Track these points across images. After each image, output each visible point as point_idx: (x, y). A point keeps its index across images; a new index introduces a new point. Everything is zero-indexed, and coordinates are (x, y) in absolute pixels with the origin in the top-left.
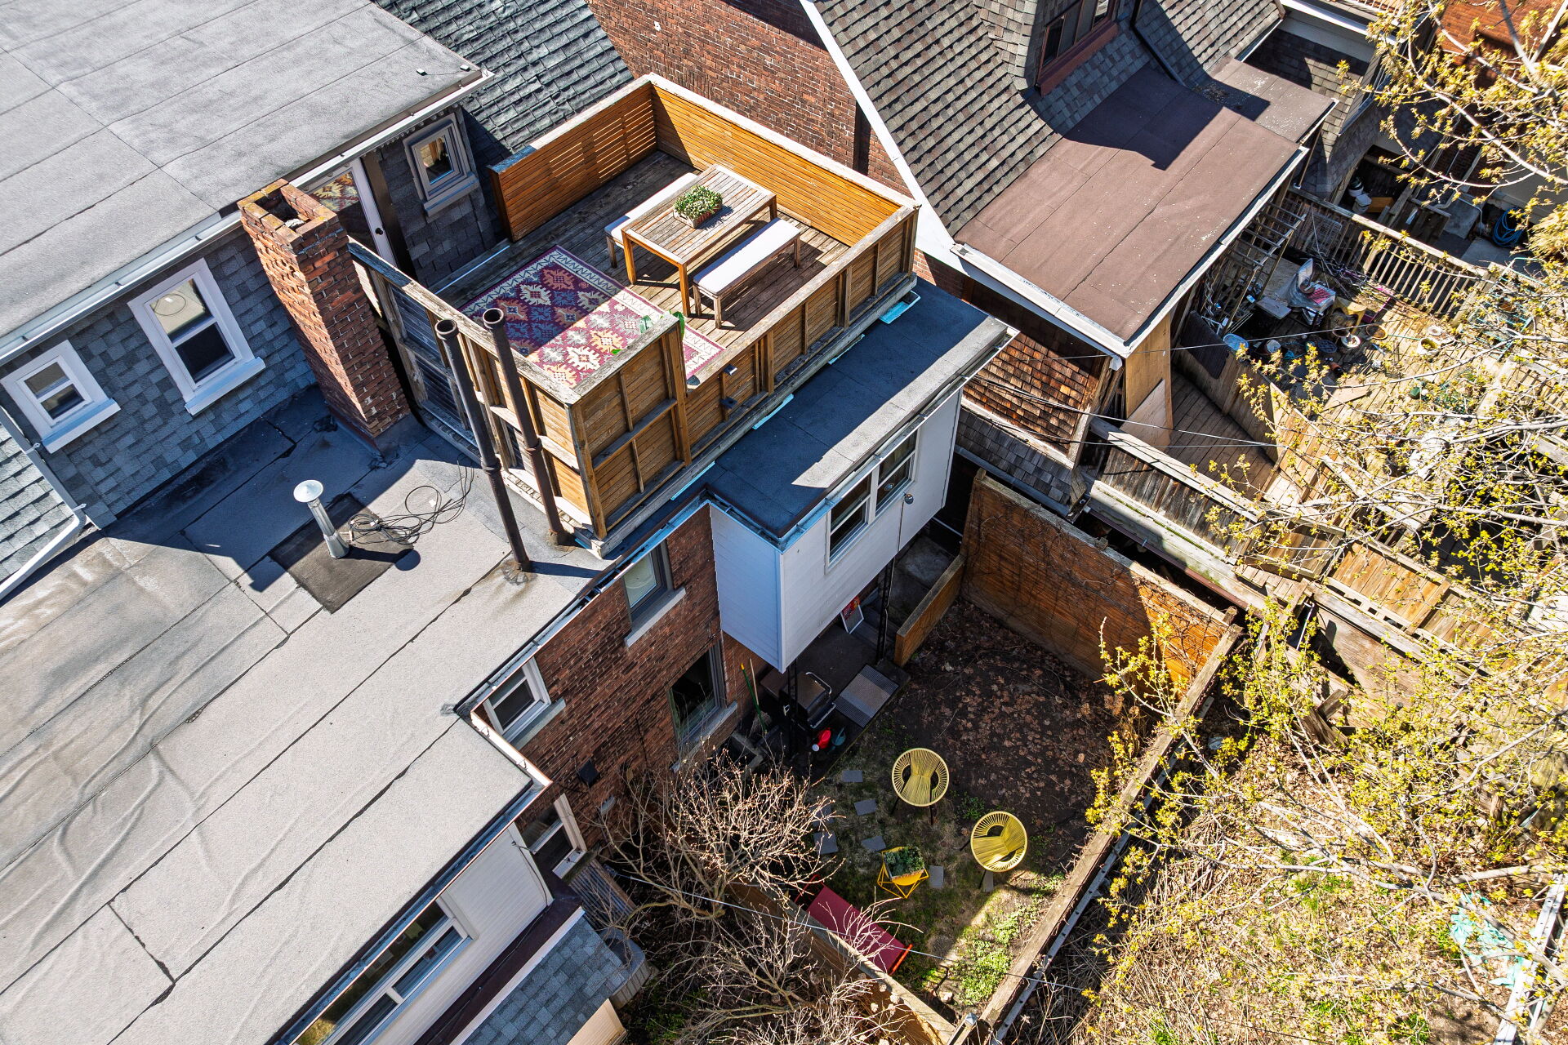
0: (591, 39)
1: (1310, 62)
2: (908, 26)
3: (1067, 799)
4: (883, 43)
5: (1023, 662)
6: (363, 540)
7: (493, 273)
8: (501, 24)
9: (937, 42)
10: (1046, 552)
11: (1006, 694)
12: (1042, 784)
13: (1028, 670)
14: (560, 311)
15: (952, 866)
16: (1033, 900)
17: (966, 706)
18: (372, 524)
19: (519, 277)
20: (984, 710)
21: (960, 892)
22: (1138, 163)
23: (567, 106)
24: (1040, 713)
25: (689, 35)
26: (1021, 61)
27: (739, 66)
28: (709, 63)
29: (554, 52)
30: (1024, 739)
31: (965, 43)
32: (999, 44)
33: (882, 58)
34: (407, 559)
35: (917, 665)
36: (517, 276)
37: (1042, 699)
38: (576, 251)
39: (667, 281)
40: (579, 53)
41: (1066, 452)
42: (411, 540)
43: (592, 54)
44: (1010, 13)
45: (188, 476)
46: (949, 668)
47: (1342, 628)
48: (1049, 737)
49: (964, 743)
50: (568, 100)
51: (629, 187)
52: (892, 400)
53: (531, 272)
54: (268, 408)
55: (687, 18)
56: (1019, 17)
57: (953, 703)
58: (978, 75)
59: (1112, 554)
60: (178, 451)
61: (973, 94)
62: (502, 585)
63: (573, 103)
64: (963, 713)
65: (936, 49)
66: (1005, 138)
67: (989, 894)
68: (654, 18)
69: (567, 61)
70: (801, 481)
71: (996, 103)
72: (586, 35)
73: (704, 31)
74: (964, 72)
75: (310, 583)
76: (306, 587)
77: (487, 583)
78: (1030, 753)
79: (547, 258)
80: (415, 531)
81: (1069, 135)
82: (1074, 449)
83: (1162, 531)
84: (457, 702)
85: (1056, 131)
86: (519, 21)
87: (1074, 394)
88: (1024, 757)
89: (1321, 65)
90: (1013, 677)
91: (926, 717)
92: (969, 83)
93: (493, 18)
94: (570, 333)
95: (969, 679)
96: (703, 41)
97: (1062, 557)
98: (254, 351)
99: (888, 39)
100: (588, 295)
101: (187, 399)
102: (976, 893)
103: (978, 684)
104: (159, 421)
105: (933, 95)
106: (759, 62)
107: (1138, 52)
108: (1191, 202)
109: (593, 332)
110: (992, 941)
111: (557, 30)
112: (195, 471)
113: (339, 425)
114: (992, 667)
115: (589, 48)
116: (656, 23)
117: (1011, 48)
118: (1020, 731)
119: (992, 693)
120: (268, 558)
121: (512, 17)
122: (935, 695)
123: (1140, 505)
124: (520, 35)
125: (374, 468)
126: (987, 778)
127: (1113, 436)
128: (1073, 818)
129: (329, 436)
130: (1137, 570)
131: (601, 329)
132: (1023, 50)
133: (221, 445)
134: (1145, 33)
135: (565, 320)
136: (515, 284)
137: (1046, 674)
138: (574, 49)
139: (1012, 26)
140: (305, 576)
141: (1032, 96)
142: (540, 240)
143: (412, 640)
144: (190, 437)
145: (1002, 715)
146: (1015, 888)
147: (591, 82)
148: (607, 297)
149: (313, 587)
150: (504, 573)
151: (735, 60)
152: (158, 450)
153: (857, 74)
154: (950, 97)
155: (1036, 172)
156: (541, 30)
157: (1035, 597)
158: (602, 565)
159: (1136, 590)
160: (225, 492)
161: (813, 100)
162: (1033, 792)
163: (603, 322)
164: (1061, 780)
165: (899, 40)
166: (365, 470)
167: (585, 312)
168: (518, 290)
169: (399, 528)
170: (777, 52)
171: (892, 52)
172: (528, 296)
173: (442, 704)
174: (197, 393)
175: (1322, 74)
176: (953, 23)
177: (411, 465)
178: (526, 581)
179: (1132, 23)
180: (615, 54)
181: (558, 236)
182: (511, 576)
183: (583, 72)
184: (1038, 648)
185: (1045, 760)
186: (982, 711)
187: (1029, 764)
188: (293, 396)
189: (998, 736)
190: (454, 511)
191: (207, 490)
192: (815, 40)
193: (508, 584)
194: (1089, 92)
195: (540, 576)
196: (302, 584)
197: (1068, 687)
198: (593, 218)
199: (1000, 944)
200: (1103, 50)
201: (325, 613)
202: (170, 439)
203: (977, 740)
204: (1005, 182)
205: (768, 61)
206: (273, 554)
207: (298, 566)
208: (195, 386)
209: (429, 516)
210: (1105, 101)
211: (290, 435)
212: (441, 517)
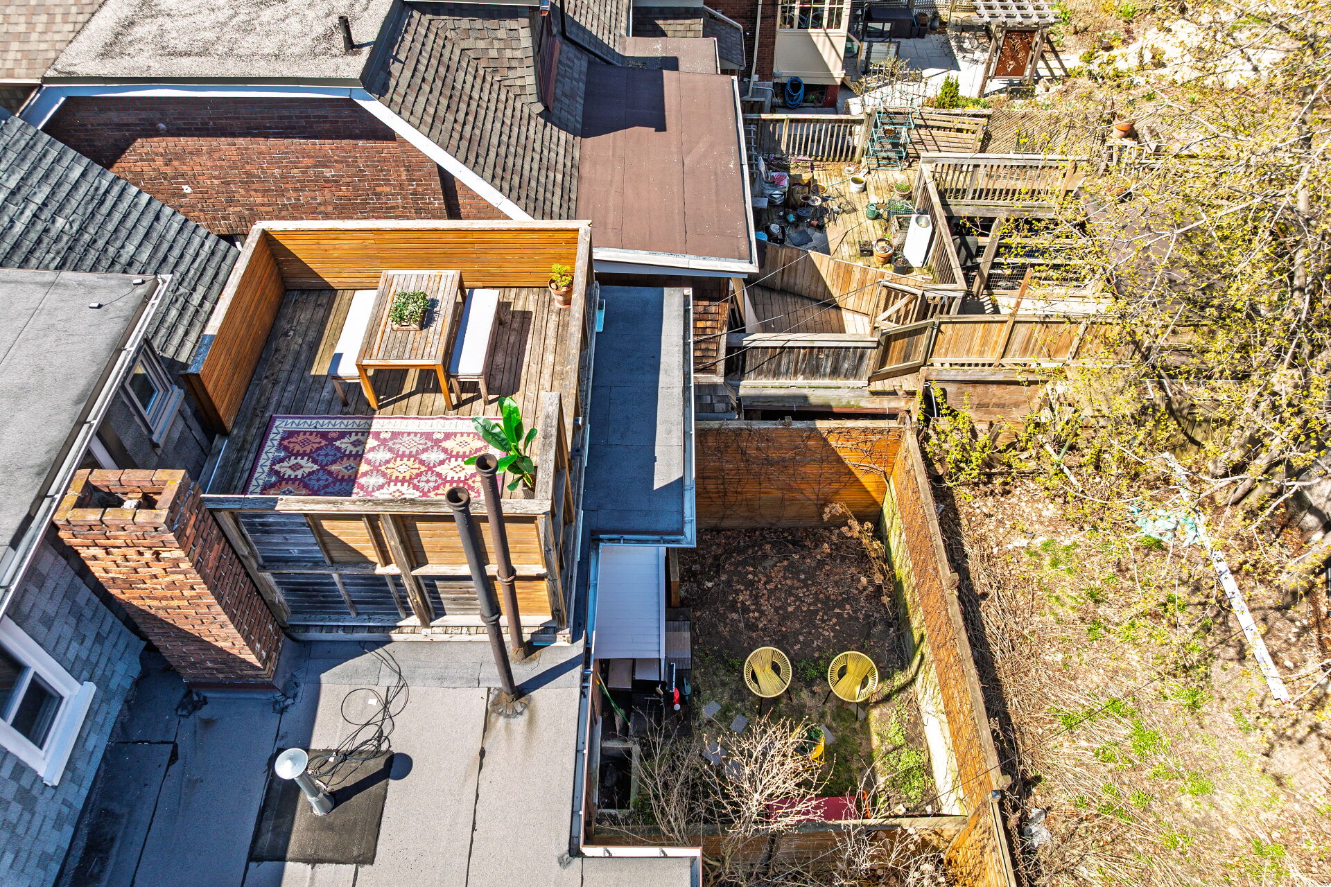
0: (163, 220)
1: (660, 22)
2: (447, 93)
3: (857, 618)
4: (441, 113)
5: (753, 546)
6: (336, 780)
7: (235, 472)
8: (76, 240)
9: (471, 98)
10: (744, 453)
11: (760, 576)
12: (835, 620)
13: (760, 549)
14: (334, 468)
15: (828, 719)
16: (896, 699)
17: (743, 603)
18: (331, 759)
19: (265, 460)
20: (757, 597)
21: (847, 732)
22: (645, 133)
23: (182, 290)
24: (792, 573)
25: (228, 183)
26: (532, 89)
27: (296, 190)
28: (259, 200)
29: (140, 245)
30: (798, 598)
31: (486, 91)
32: (507, 83)
33: (448, 125)
34: (398, 766)
35: (686, 598)
36: (261, 462)
37: (786, 563)
38: (296, 409)
39: (404, 392)
40: (162, 237)
41: (714, 372)
42: (384, 747)
43: (173, 232)
44: (508, 53)
45: (78, 853)
46: (710, 585)
47: (951, 389)
48: (813, 584)
49: (764, 629)
50: (180, 284)
51: (291, 333)
52: (660, 385)
53: (271, 450)
54: (109, 731)
55: (221, 168)
56: (518, 54)
57: (733, 608)
58: (509, 112)
59: (798, 425)
60: (56, 833)
61: (515, 129)
62: (508, 728)
63: (185, 284)
64: (746, 610)
65: (474, 104)
66: (553, 155)
67: (866, 719)
68: (181, 183)
69: (156, 249)
70: (658, 484)
71: (532, 131)
72: (157, 218)
73: (246, 173)
74: (500, 114)
75: (321, 854)
76: (322, 861)
77: (492, 734)
78: (810, 605)
79: (274, 430)
80: (380, 737)
81: (585, 134)
82: (721, 367)
83: (805, 391)
84: (567, 848)
85: (575, 136)
86: (92, 230)
87: (709, 324)
88: (809, 610)
89: (669, 22)
90: (756, 561)
91: (725, 631)
92: (508, 122)
93: (65, 238)
94: (362, 481)
95: (729, 583)
96: (246, 183)
97: (758, 449)
98: (77, 679)
99: (442, 109)
100: (346, 440)
101: (41, 773)
102: (857, 725)
103: (738, 581)
104: (27, 816)
105: (495, 141)
106: (318, 177)
107: (579, 55)
108: (701, 145)
109: (383, 468)
110: (895, 749)
111: (129, 223)
112: (81, 844)
113: (208, 695)
114: (738, 564)
115: (167, 228)
116: (184, 187)
117: (519, 82)
118: (791, 594)
119: (752, 583)
120: (253, 865)
121: (82, 229)
122: (717, 611)
123: (783, 381)
124: (100, 244)
125: (283, 710)
126: (798, 642)
127: (746, 341)
128: (871, 628)
129: (205, 712)
130: (822, 425)
131: (388, 462)
132: (531, 80)
133: (88, 798)
134: (573, 37)
135: (347, 473)
136: (266, 469)
137: (774, 544)
138: (155, 235)
139: (514, 63)
140: (310, 851)
141: (547, 115)
142: (252, 419)
143: (474, 829)
144: (59, 813)
145: (771, 592)
146: (877, 703)
147: (188, 259)
148: (366, 433)
149: (329, 855)
150: (500, 714)
151: (289, 186)
152: (38, 850)
153: (441, 146)
154: (505, 138)
155: (586, 170)
156: (116, 230)
157: (741, 493)
158: (578, 649)
159: (825, 440)
160: (139, 839)
161: (387, 189)
162: (834, 630)
163: (383, 455)
164: (843, 608)
165: (448, 107)
166: (273, 720)
167: (359, 457)
168: (272, 471)
169: (362, 744)
170: (336, 162)
171: (450, 118)
172: (289, 472)
173: (555, 860)
174: (48, 759)
175: (672, 28)
176: (470, 79)
177: (318, 684)
178: (526, 706)
179: (563, 33)
180: (192, 224)
181: (266, 408)
182: (509, 712)
183: (176, 252)
184: (754, 530)
185: (822, 603)
186: (756, 598)
187: (816, 612)
188: (127, 701)
189: (780, 608)
190: (402, 695)
191: (114, 851)
192: (387, 134)
193: (512, 721)
194: (572, 96)
195: (533, 694)
196: (314, 861)
197: (794, 543)
198: (283, 376)
199: (901, 747)
200: (560, 62)
201: (365, 870)
202: (44, 828)
203: (770, 621)
204: (574, 188)
205: (328, 173)
206: (254, 856)
207: (293, 848)
208: (42, 753)
209: (380, 716)
210: (585, 99)
211: (159, 738)
212: (392, 709)
